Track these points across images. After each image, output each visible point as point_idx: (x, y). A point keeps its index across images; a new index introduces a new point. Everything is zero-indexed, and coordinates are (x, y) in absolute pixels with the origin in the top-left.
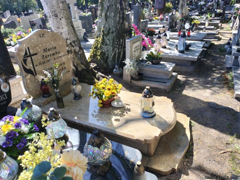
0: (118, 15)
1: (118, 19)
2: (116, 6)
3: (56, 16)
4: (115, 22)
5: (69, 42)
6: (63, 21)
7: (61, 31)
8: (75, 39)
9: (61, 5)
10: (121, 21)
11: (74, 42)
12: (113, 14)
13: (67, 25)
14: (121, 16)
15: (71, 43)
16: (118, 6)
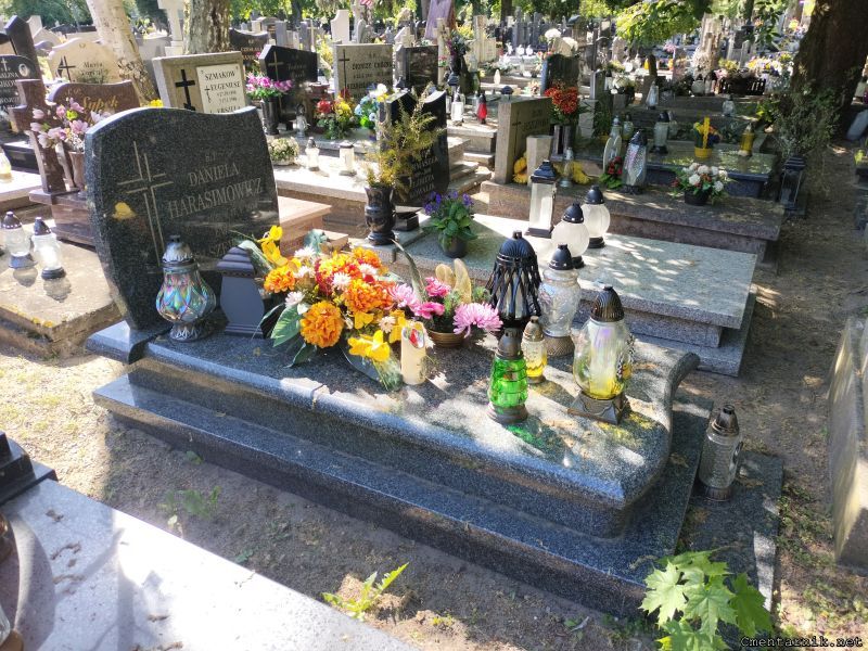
0: (210, 33)
1: (209, 38)
2: (205, 18)
3: (107, 25)
4: (204, 42)
5: (125, 63)
6: (117, 33)
7: (114, 46)
8: (135, 60)
9: (114, 11)
10: (215, 42)
11: (132, 63)
12: (200, 30)
13: (123, 38)
14: (216, 34)
15: (128, 65)
16: (209, 18)
